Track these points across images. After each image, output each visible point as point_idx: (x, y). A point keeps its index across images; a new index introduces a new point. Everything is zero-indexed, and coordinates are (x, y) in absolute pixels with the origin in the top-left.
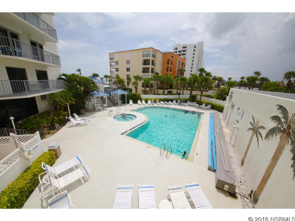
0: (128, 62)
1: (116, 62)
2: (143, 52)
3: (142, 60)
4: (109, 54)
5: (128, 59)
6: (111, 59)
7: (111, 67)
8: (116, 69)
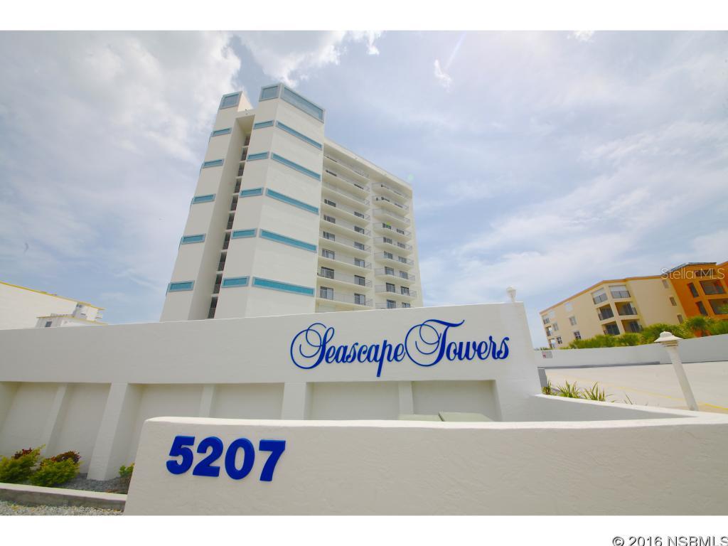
0: (572, 321)
1: (554, 326)
2: (592, 294)
3: (595, 311)
4: (541, 313)
5: (571, 315)
6: (546, 321)
7: (550, 337)
8: (558, 339)
